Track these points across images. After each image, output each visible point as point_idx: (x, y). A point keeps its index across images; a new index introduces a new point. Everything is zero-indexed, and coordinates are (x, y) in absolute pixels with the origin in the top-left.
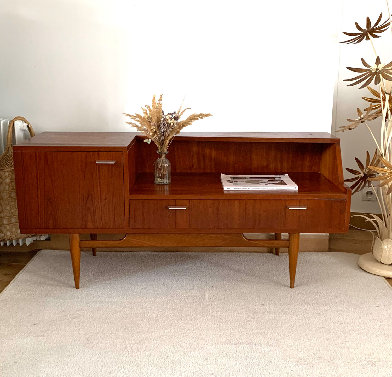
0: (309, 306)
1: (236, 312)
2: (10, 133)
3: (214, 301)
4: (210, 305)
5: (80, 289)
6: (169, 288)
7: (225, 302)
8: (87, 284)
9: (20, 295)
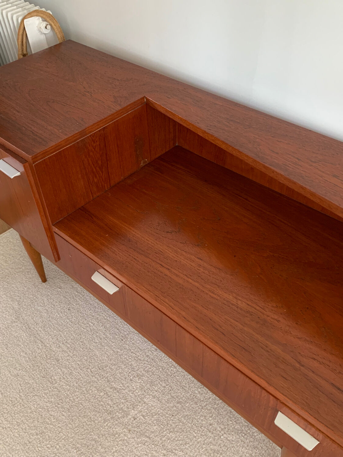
3: (129, 431)
4: (117, 436)
5: (44, 284)
6: (121, 350)
7: (140, 445)
8: (58, 279)
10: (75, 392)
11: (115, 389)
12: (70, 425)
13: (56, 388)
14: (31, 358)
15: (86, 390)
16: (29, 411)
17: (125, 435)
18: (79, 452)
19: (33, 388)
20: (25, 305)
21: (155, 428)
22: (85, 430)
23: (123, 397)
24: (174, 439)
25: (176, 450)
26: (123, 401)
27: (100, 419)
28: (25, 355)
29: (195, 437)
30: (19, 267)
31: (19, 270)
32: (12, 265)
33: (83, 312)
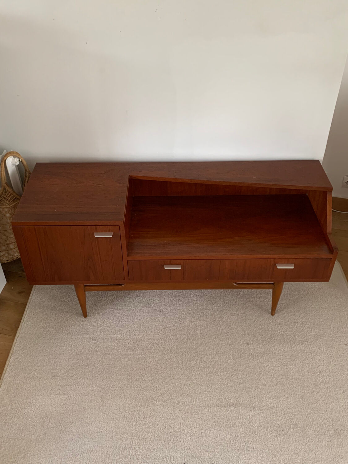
0: (287, 346)
1: (225, 357)
3: (205, 338)
4: (202, 344)
5: (87, 318)
6: (165, 315)
7: (214, 340)
8: (93, 310)
9: (36, 328)
10: (165, 344)
11: (181, 330)
12: (179, 356)
13: (155, 349)
14: (127, 349)
15: (169, 340)
16: (155, 366)
17: (205, 341)
18: (195, 361)
19: (145, 358)
20: (91, 332)
21: (213, 330)
22: (187, 353)
23: (188, 330)
24: (224, 328)
25: (229, 331)
26: (189, 332)
27: (188, 344)
28: (122, 350)
29: (230, 322)
30: (62, 320)
31: (64, 321)
32: (55, 322)
33: (127, 314)
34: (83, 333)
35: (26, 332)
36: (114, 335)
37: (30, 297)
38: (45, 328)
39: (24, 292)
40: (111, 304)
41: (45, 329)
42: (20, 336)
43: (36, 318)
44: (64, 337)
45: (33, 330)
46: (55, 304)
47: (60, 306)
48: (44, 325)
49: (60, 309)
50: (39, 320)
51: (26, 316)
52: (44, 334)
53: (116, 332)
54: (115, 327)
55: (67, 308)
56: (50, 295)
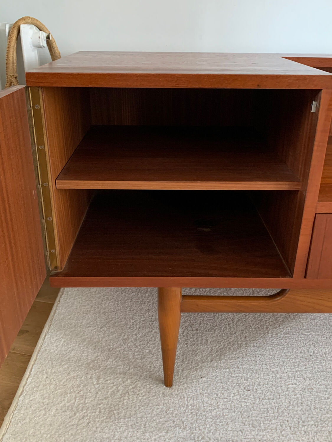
2: (11, 50)
9: (54, 411)
30: (113, 391)
31: (118, 394)
32: (98, 395)
33: (266, 382)
34: (173, 425)
35: (27, 420)
36: (253, 433)
37: (40, 341)
38: (74, 409)
39: (27, 331)
40: (220, 360)
41: (75, 414)
42: (10, 431)
43: (52, 387)
44: (125, 434)
45: (44, 415)
46: (96, 355)
47: (106, 360)
48: (72, 402)
49: (108, 367)
50: (59, 391)
51: (29, 380)
52: (73, 425)
53: (255, 423)
54: (246, 411)
55: (124, 365)
56: (83, 338)
